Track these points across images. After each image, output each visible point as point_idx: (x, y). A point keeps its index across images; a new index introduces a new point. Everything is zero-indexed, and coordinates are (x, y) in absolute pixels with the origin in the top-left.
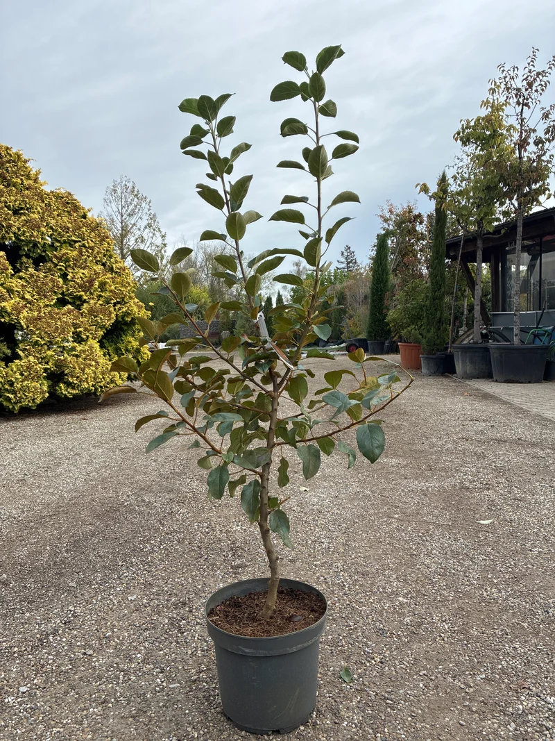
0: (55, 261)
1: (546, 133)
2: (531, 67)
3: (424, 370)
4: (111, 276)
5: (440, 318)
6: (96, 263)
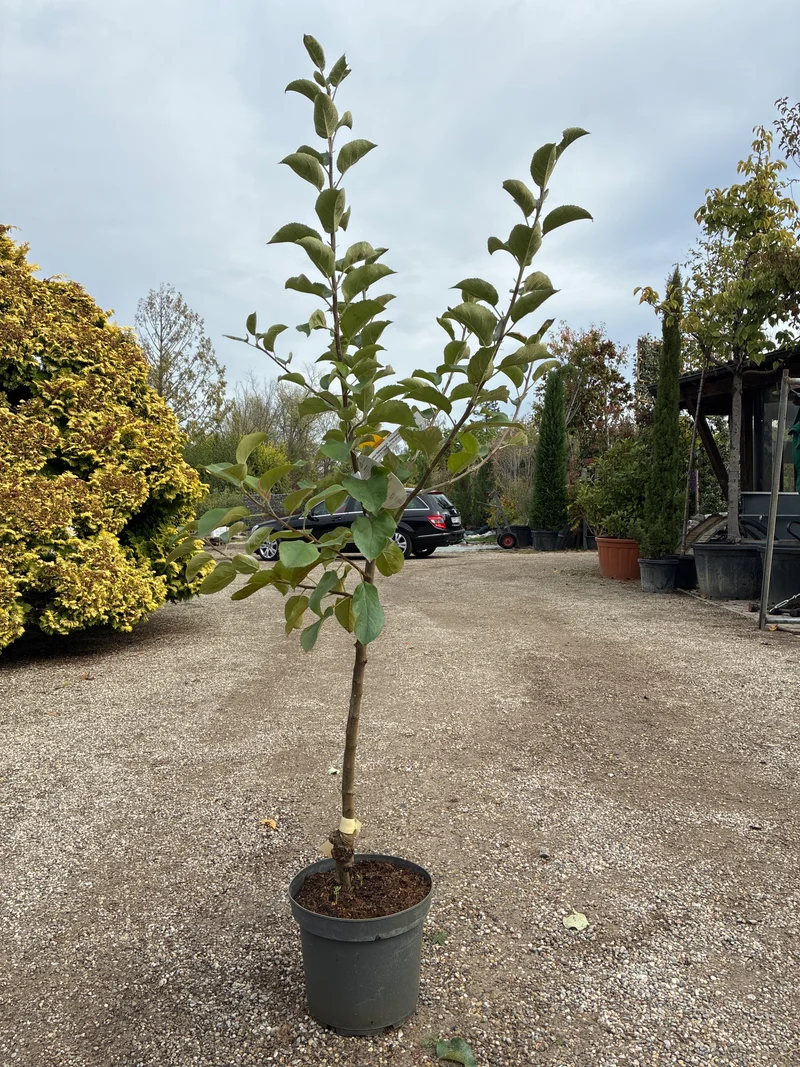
0: (47, 395)
3: (645, 583)
4: (143, 423)
6: (118, 400)
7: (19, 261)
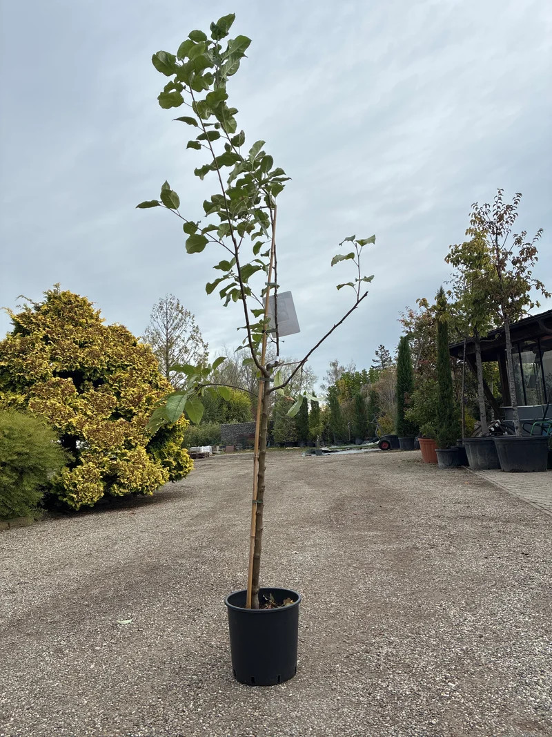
0: (111, 382)
1: (521, 255)
2: (499, 205)
3: (440, 464)
4: (156, 392)
5: (450, 415)
6: (144, 381)
7: (97, 319)
